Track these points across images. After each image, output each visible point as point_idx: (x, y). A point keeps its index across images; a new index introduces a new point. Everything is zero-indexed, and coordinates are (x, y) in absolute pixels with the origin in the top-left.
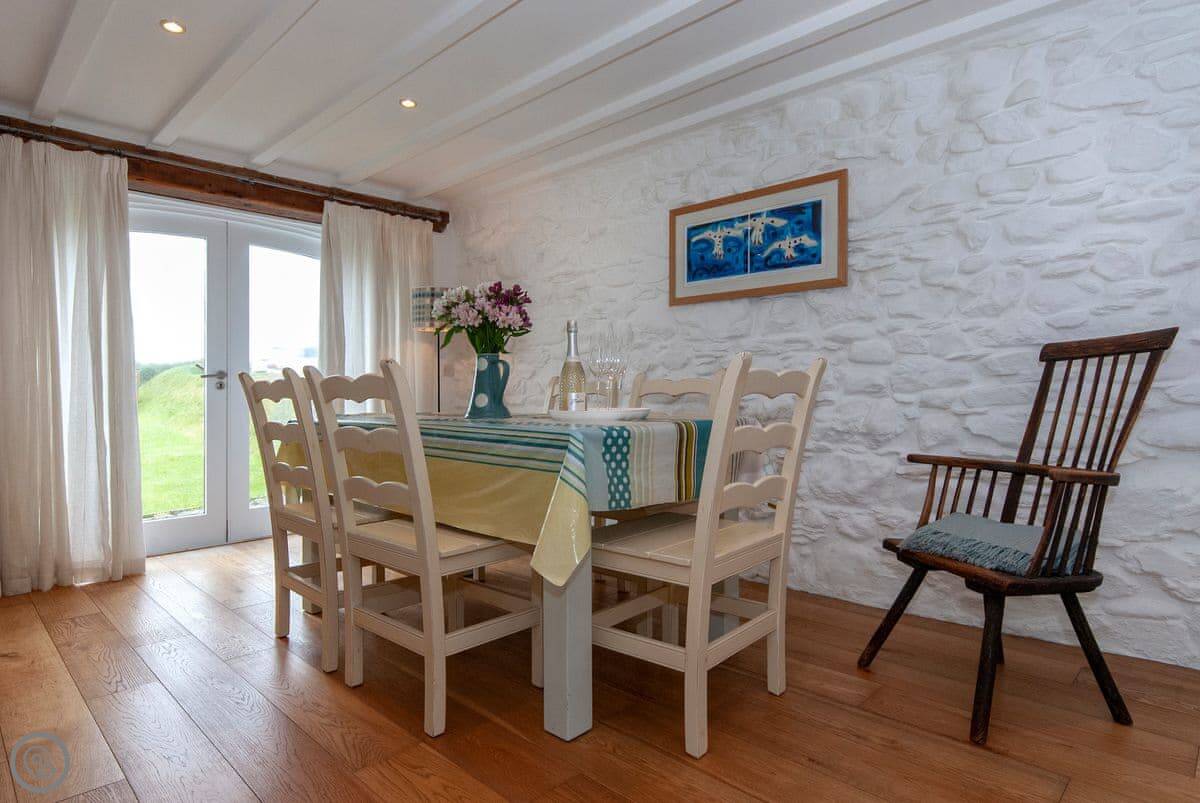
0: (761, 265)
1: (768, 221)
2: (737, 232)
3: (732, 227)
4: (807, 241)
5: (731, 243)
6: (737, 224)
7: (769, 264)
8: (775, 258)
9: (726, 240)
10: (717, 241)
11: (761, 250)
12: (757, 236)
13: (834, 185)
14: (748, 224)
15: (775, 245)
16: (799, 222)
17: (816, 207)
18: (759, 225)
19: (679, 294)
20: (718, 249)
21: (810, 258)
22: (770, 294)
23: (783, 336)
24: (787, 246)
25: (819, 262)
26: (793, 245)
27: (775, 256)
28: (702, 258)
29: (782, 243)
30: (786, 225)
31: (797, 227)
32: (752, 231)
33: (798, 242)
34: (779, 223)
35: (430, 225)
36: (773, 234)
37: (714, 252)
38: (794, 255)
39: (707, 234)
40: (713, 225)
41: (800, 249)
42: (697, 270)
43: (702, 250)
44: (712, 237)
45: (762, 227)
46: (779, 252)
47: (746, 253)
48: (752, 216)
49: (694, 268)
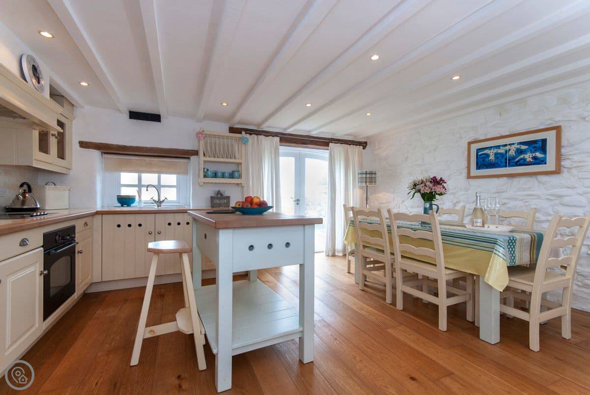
0: (514, 164)
1: (518, 146)
2: (502, 150)
3: (499, 149)
4: (539, 155)
5: (499, 155)
6: (501, 148)
7: (518, 164)
8: (521, 162)
9: (496, 154)
10: (491, 154)
11: (514, 158)
12: (512, 153)
13: (554, 132)
14: (507, 148)
15: (522, 156)
16: (534, 147)
17: (544, 141)
18: (513, 148)
19: (472, 174)
20: (492, 157)
21: (540, 162)
22: (519, 176)
23: (526, 193)
24: (528, 157)
25: (546, 163)
26: (531, 156)
27: (522, 161)
28: (484, 161)
29: (525, 155)
30: (528, 148)
31: (533, 150)
32: (509, 150)
33: (534, 155)
34: (524, 147)
35: (362, 147)
36: (520, 152)
37: (490, 159)
38: (531, 160)
39: (486, 152)
40: (490, 148)
41: (535, 158)
42: (481, 165)
43: (483, 158)
44: (489, 153)
45: (515, 149)
46: (524, 159)
47: (506, 159)
48: (509, 145)
49: (479, 164)
